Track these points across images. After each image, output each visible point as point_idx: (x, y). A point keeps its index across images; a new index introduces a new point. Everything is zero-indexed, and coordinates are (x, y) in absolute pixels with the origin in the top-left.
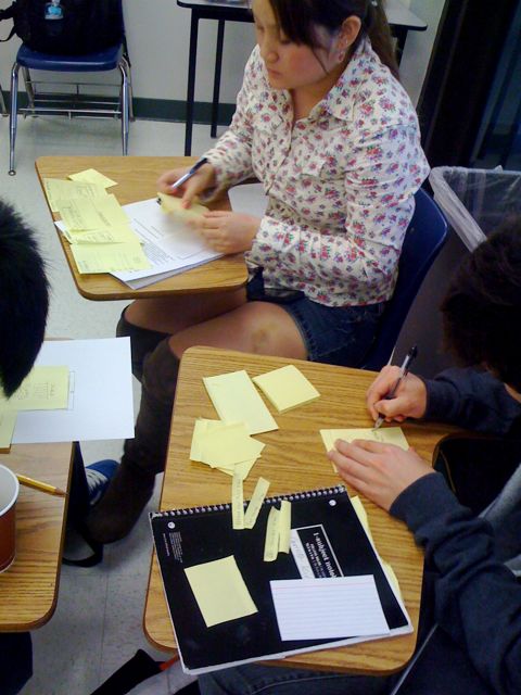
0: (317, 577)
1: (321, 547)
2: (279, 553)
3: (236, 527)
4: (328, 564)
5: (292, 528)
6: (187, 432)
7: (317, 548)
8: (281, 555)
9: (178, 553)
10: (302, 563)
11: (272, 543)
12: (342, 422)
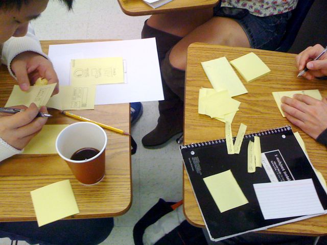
0: (280, 181)
1: (280, 163)
2: (256, 168)
3: (229, 153)
4: (285, 173)
5: (262, 152)
6: (195, 96)
7: (277, 163)
8: (257, 168)
9: (198, 169)
10: (270, 173)
11: (251, 162)
12: (284, 87)
